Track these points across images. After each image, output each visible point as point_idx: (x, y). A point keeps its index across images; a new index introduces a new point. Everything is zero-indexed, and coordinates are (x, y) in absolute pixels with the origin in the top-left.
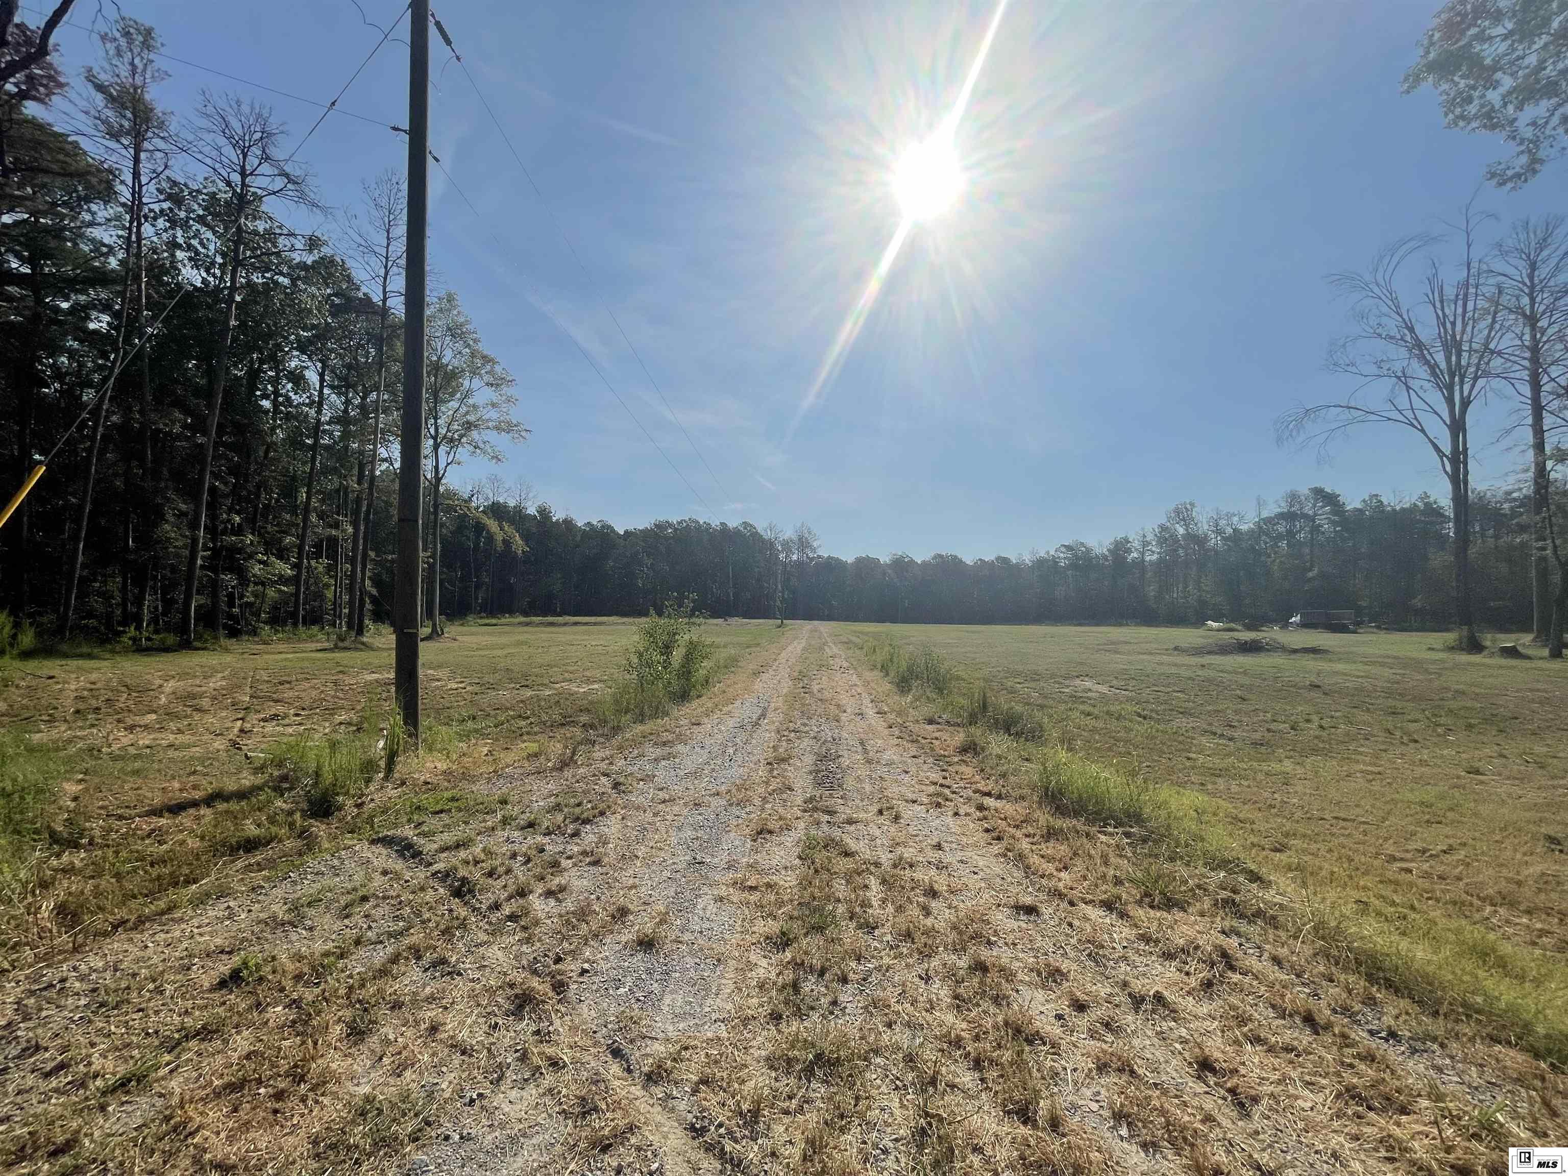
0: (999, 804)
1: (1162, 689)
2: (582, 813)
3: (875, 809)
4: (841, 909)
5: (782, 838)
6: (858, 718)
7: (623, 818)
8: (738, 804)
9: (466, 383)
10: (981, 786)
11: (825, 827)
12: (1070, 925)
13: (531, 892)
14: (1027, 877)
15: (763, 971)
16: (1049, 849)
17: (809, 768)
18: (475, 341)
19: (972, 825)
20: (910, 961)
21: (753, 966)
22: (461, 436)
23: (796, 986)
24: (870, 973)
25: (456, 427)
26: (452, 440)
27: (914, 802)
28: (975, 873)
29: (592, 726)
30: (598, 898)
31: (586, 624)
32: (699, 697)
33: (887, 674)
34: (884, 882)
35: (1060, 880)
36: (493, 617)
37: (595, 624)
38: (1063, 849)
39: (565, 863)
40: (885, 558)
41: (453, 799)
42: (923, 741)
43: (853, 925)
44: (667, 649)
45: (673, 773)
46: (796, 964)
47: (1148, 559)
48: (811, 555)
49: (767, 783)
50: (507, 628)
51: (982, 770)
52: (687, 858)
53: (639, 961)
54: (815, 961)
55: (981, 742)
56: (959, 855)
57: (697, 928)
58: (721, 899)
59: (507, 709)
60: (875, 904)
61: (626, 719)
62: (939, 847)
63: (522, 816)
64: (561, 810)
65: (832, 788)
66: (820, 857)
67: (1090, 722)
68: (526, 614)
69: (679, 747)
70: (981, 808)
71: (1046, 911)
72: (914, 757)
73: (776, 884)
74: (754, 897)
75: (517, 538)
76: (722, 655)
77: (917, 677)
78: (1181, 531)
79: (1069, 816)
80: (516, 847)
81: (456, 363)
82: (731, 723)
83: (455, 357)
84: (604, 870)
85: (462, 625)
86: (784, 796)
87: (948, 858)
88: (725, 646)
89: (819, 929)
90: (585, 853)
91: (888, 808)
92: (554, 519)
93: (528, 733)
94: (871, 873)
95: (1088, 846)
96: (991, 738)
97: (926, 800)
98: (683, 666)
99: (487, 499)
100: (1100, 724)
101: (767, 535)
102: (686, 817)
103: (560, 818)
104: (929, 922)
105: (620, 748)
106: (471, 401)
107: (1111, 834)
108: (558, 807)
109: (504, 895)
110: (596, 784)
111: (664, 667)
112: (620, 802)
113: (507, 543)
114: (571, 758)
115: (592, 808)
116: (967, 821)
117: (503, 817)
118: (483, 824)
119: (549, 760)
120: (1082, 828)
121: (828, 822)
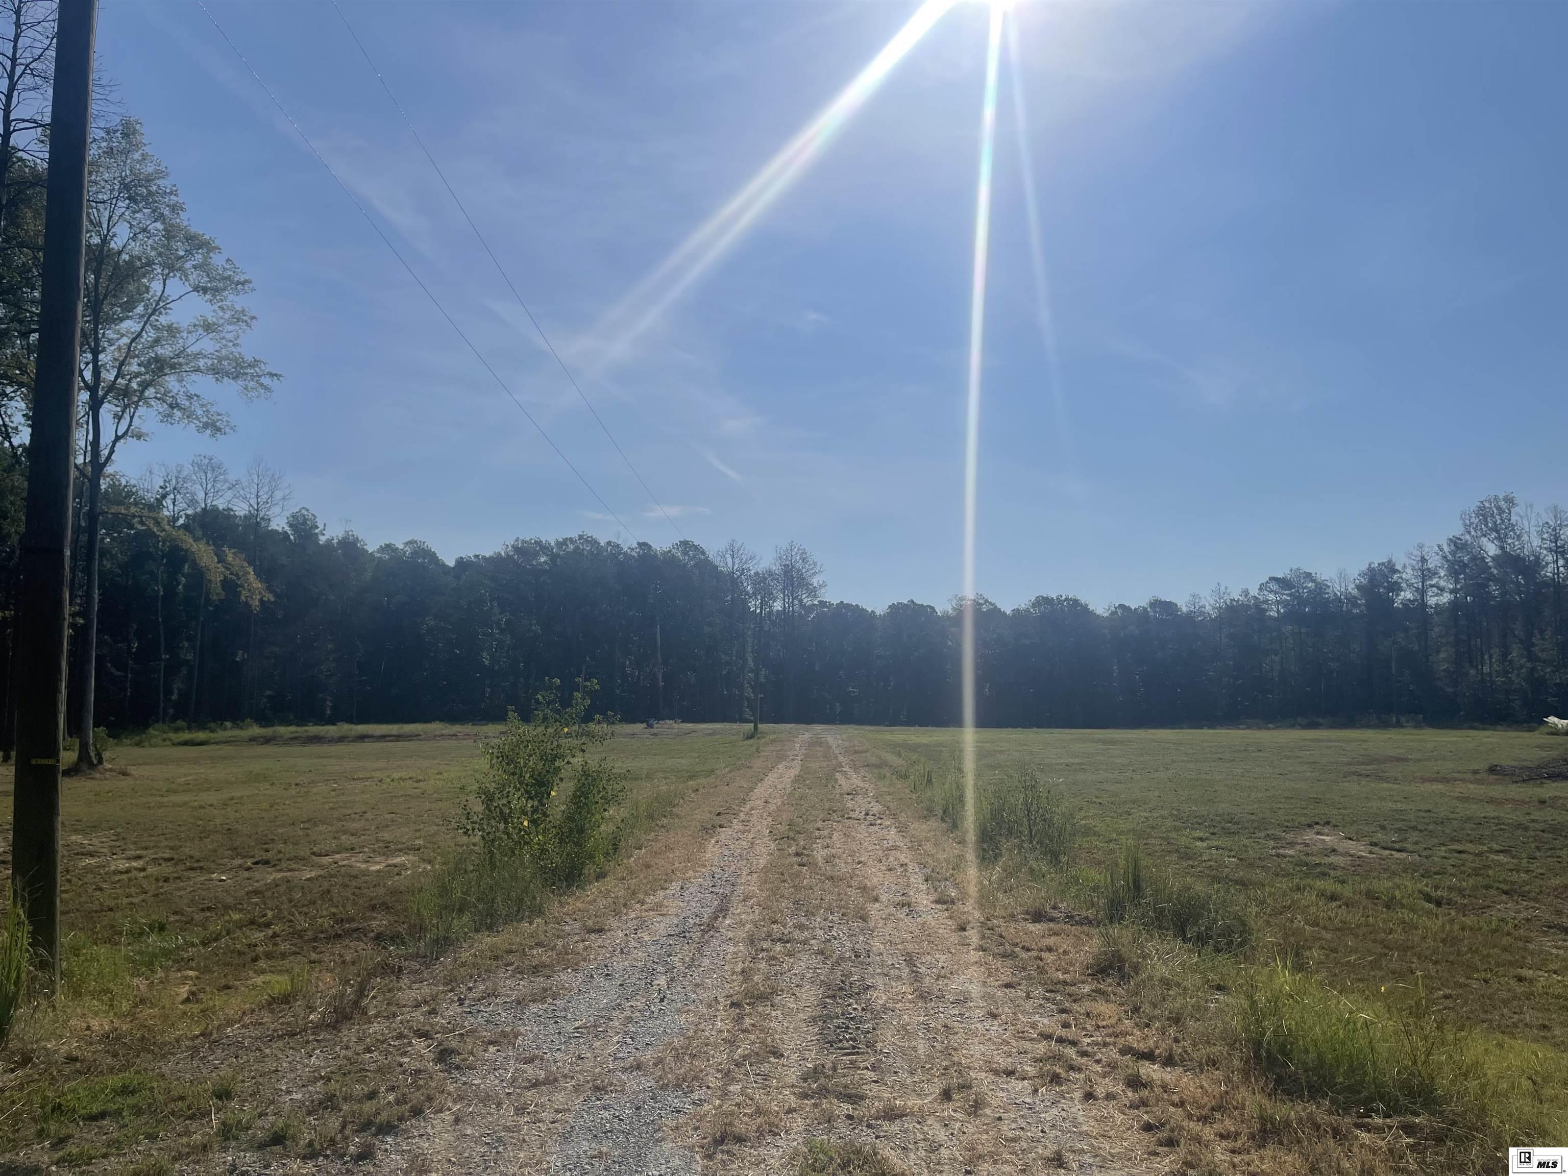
0: (1167, 1075)
1: (1469, 847)
2: (377, 1113)
3: (937, 1087)
5: (763, 1151)
6: (902, 914)
7: (457, 1121)
8: (678, 1086)
9: (156, 287)
10: (1135, 1040)
11: (842, 1127)
17: (811, 1012)
18: (174, 208)
19: (1119, 1118)
22: (145, 385)
25: (134, 368)
26: (126, 392)
29: (396, 938)
31: (383, 738)
32: (600, 876)
33: (955, 827)
36: (202, 727)
37: (399, 738)
41: (125, 1091)
42: (1024, 955)
44: (540, 786)
45: (552, 1028)
47: (1432, 601)
48: (807, 601)
49: (732, 1043)
50: (228, 750)
51: (1136, 1010)
55: (1131, 954)
59: (227, 907)
61: (460, 923)
63: (259, 1123)
64: (336, 1108)
65: (855, 1050)
67: (1337, 913)
68: (264, 720)
69: (563, 977)
70: (1135, 1083)
72: (1008, 986)
75: (252, 576)
76: (643, 794)
77: (1010, 831)
78: (1491, 549)
79: (1301, 1097)
81: (135, 248)
82: (661, 926)
83: (134, 238)
85: (137, 744)
86: (765, 1067)
88: (649, 777)
91: (962, 1087)
92: (322, 539)
93: (269, 956)
95: (1337, 1152)
96: (1151, 947)
97: (1030, 1070)
98: (570, 819)
99: (193, 502)
100: (1354, 917)
101: (726, 565)
102: (579, 1113)
103: (334, 1122)
105: (451, 982)
106: (163, 320)
107: (1379, 1130)
108: (329, 1103)
110: (404, 1054)
111: (533, 822)
112: (451, 1088)
113: (231, 586)
114: (356, 1003)
115: (398, 1102)
116: (1110, 1108)
117: (224, 1123)
118: (185, 1140)
119: (312, 1009)
120: (1322, 1117)
121: (849, 1117)
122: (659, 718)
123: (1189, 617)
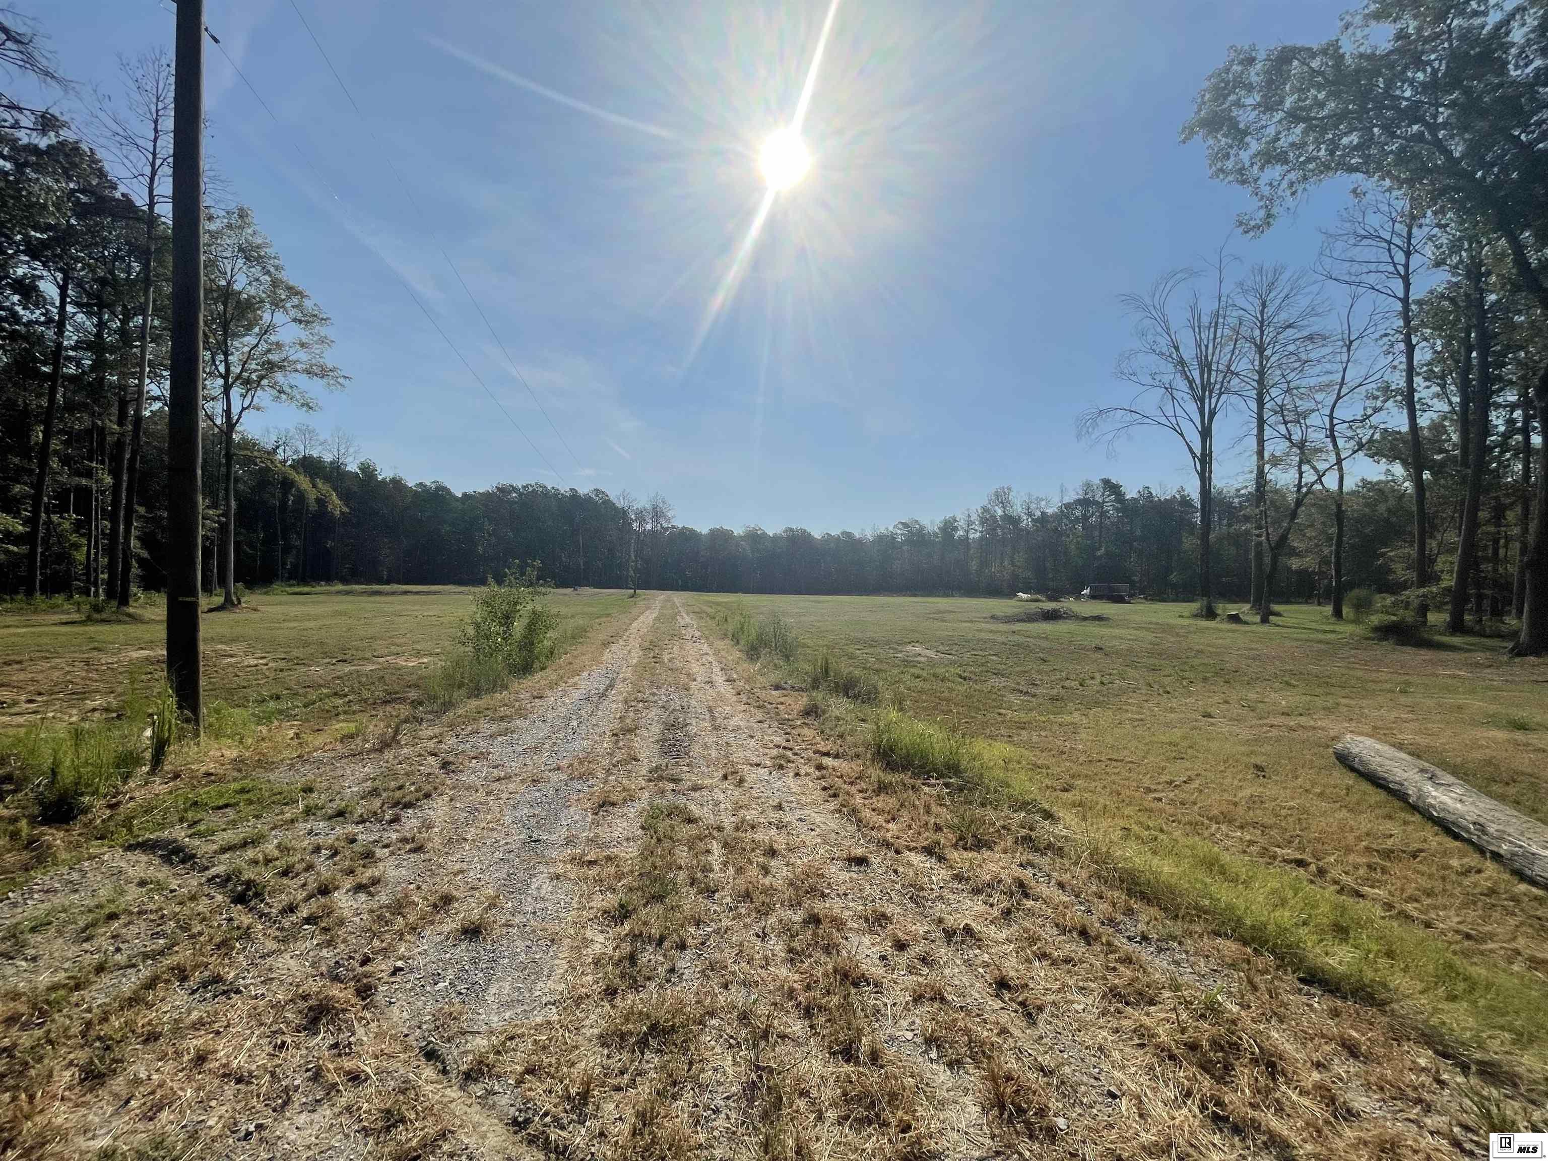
0: (836, 763)
1: (981, 653)
2: (404, 797)
3: (720, 774)
4: (682, 876)
5: (625, 810)
6: (707, 687)
7: (451, 800)
8: (578, 779)
9: (267, 317)
10: (822, 747)
11: (670, 796)
12: (896, 872)
13: (337, 888)
14: (859, 830)
15: (599, 946)
16: (879, 802)
17: (656, 738)
18: (277, 268)
19: (811, 784)
20: (748, 920)
21: (587, 942)
22: (261, 378)
23: (632, 959)
24: (709, 935)
25: (253, 366)
26: (247, 382)
27: (758, 765)
28: (812, 830)
29: (421, 703)
30: (419, 888)
31: (417, 593)
32: (543, 668)
33: (738, 643)
34: (726, 845)
35: (888, 830)
36: (305, 585)
37: (427, 593)
38: (891, 802)
39: (380, 852)
40: (738, 531)
41: (243, 791)
42: (769, 706)
43: (693, 891)
44: (507, 619)
45: (510, 749)
46: (634, 935)
47: (971, 536)
48: (665, 525)
50: (322, 598)
51: (822, 732)
52: (521, 837)
53: (463, 951)
54: (653, 931)
55: (822, 705)
56: (798, 814)
57: (530, 909)
58: (558, 877)
59: (320, 686)
60: (716, 868)
61: (459, 694)
62: (779, 807)
63: (331, 805)
64: (379, 795)
65: (678, 756)
66: (663, 826)
67: (920, 684)
68: (345, 581)
69: (518, 722)
70: (820, 767)
71: (875, 860)
72: (760, 722)
73: (616, 856)
74: (592, 872)
75: (334, 497)
76: (569, 625)
77: (766, 645)
78: (1000, 512)
79: (898, 771)
80: (320, 840)
81: (252, 291)
82: (576, 695)
83: (250, 284)
84: (427, 856)
86: (629, 767)
87: (788, 817)
88: (572, 617)
89: (659, 898)
90: (405, 840)
92: (380, 478)
93: (345, 713)
94: (714, 838)
95: (913, 797)
96: (831, 701)
97: (769, 763)
98: (526, 637)
99: (296, 452)
100: (927, 686)
101: (620, 504)
102: (523, 794)
103: (377, 803)
104: (767, 881)
105: (452, 726)
106: (273, 338)
107: (933, 786)
108: (374, 792)
109: (301, 895)
110: (422, 765)
111: (504, 639)
112: (449, 782)
113: (321, 502)
114: (394, 737)
115: (417, 791)
116: (807, 780)
117: (307, 806)
118: (280, 817)
119: (367, 741)
120: (908, 781)
121: (674, 790)
122: (580, 586)
123: (859, 541)
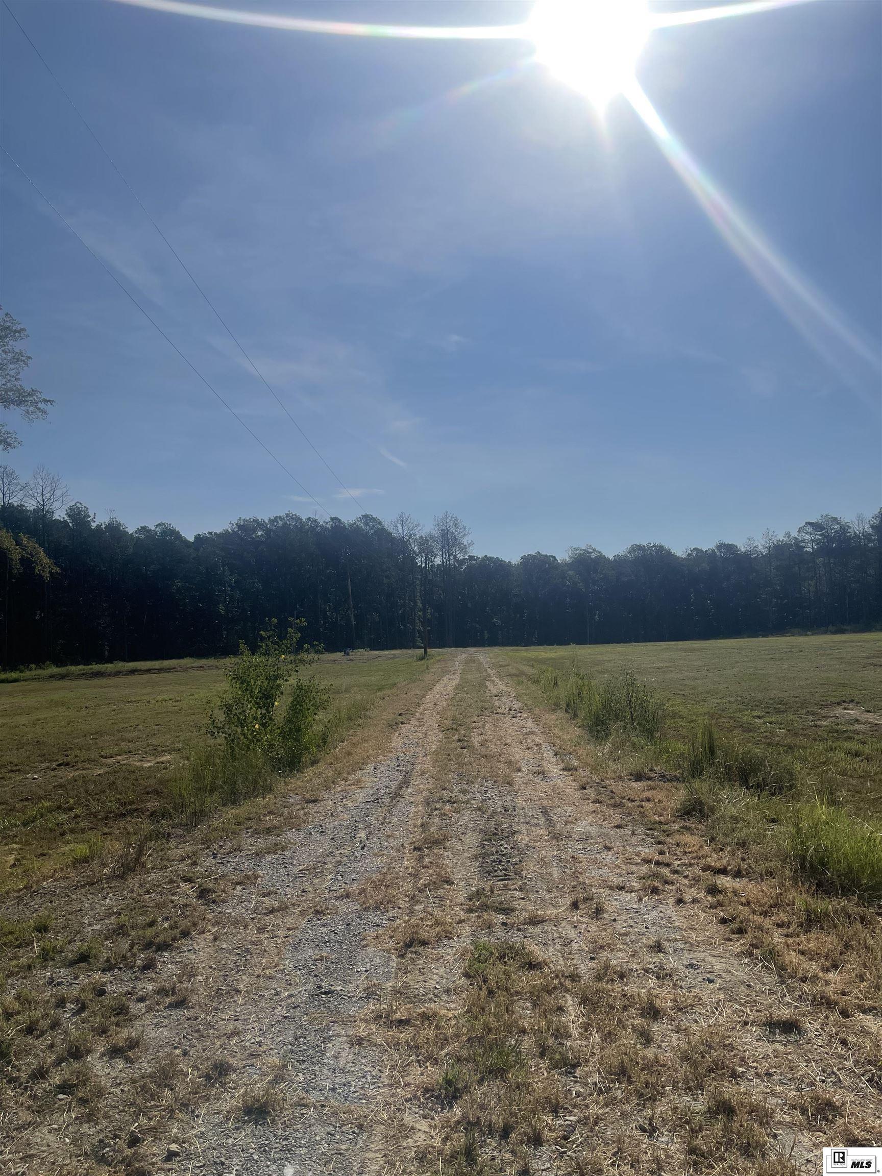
0: (738, 884)
2: (157, 935)
3: (568, 901)
4: (527, 1043)
5: (441, 951)
6: (538, 779)
7: (215, 939)
8: (377, 908)
10: (713, 860)
11: (499, 932)
12: (844, 1042)
13: (89, 1051)
14: (782, 982)
15: (423, 1136)
16: (810, 941)
17: (473, 852)
19: (702, 915)
20: (627, 1107)
21: (407, 1131)
23: (469, 1154)
24: (572, 1128)
27: (621, 888)
28: (711, 981)
29: (165, 814)
30: (185, 1053)
31: (148, 671)
32: (314, 763)
33: (576, 716)
34: (584, 1001)
35: (827, 983)
36: (14, 669)
37: (160, 671)
38: (830, 941)
39: (136, 1008)
40: (562, 555)
42: (630, 804)
43: (544, 1064)
44: (266, 699)
45: (282, 871)
46: (469, 1123)
48: (460, 556)
49: (415, 876)
51: (713, 839)
52: (308, 987)
53: (246, 1136)
54: (494, 1118)
55: (708, 800)
56: (687, 957)
57: (327, 1084)
58: (360, 1041)
59: (40, 798)
60: (575, 1033)
61: (211, 800)
62: (658, 948)
63: (70, 947)
64: (126, 934)
65: (506, 877)
66: (495, 972)
67: (860, 765)
68: (59, 662)
69: (289, 834)
70: (713, 890)
71: (811, 1026)
72: (618, 827)
73: (435, 1014)
74: (404, 1035)
75: (42, 554)
76: (343, 702)
77: (617, 717)
79: (836, 895)
80: (64, 990)
82: (361, 796)
84: (192, 1013)
86: (441, 892)
87: (672, 962)
88: (347, 691)
89: (498, 1072)
90: (162, 992)
91: (586, 900)
92: (94, 525)
93: (72, 831)
94: (567, 990)
95: (864, 934)
96: (723, 794)
97: (636, 885)
98: (290, 721)
100: (873, 767)
101: (398, 531)
102: (304, 931)
103: (124, 944)
104: (650, 1053)
105: (207, 842)
108: (120, 931)
109: (51, 1058)
110: (175, 894)
111: (263, 725)
112: (210, 916)
113: (27, 562)
114: (137, 860)
115: (171, 928)
116: (695, 910)
117: (43, 949)
118: (14, 962)
119: (105, 865)
120: (852, 909)
121: (504, 924)
122: (353, 648)
123: (746, 556)
